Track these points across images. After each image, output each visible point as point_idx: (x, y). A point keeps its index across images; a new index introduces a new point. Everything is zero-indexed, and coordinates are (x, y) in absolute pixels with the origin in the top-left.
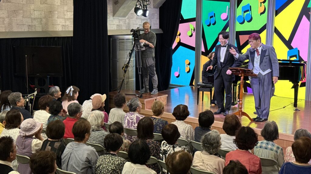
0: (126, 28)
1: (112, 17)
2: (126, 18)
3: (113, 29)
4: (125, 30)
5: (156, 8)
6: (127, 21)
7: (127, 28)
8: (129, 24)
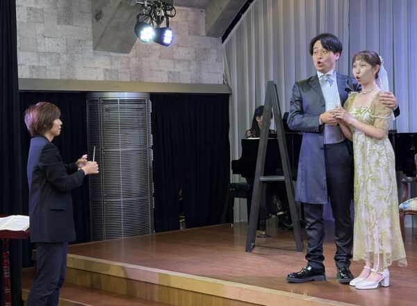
0: (130, 78)
1: (92, 51)
2: (129, 55)
3: (94, 78)
4: (127, 82)
5: (213, 36)
6: (134, 61)
7: (134, 80)
8: (139, 69)
